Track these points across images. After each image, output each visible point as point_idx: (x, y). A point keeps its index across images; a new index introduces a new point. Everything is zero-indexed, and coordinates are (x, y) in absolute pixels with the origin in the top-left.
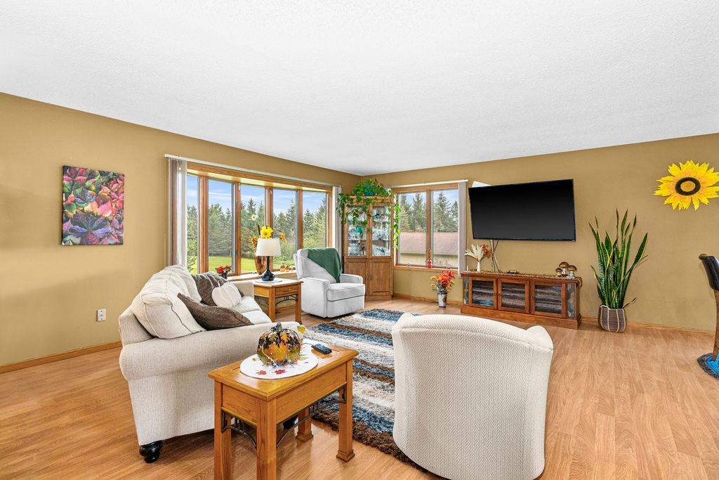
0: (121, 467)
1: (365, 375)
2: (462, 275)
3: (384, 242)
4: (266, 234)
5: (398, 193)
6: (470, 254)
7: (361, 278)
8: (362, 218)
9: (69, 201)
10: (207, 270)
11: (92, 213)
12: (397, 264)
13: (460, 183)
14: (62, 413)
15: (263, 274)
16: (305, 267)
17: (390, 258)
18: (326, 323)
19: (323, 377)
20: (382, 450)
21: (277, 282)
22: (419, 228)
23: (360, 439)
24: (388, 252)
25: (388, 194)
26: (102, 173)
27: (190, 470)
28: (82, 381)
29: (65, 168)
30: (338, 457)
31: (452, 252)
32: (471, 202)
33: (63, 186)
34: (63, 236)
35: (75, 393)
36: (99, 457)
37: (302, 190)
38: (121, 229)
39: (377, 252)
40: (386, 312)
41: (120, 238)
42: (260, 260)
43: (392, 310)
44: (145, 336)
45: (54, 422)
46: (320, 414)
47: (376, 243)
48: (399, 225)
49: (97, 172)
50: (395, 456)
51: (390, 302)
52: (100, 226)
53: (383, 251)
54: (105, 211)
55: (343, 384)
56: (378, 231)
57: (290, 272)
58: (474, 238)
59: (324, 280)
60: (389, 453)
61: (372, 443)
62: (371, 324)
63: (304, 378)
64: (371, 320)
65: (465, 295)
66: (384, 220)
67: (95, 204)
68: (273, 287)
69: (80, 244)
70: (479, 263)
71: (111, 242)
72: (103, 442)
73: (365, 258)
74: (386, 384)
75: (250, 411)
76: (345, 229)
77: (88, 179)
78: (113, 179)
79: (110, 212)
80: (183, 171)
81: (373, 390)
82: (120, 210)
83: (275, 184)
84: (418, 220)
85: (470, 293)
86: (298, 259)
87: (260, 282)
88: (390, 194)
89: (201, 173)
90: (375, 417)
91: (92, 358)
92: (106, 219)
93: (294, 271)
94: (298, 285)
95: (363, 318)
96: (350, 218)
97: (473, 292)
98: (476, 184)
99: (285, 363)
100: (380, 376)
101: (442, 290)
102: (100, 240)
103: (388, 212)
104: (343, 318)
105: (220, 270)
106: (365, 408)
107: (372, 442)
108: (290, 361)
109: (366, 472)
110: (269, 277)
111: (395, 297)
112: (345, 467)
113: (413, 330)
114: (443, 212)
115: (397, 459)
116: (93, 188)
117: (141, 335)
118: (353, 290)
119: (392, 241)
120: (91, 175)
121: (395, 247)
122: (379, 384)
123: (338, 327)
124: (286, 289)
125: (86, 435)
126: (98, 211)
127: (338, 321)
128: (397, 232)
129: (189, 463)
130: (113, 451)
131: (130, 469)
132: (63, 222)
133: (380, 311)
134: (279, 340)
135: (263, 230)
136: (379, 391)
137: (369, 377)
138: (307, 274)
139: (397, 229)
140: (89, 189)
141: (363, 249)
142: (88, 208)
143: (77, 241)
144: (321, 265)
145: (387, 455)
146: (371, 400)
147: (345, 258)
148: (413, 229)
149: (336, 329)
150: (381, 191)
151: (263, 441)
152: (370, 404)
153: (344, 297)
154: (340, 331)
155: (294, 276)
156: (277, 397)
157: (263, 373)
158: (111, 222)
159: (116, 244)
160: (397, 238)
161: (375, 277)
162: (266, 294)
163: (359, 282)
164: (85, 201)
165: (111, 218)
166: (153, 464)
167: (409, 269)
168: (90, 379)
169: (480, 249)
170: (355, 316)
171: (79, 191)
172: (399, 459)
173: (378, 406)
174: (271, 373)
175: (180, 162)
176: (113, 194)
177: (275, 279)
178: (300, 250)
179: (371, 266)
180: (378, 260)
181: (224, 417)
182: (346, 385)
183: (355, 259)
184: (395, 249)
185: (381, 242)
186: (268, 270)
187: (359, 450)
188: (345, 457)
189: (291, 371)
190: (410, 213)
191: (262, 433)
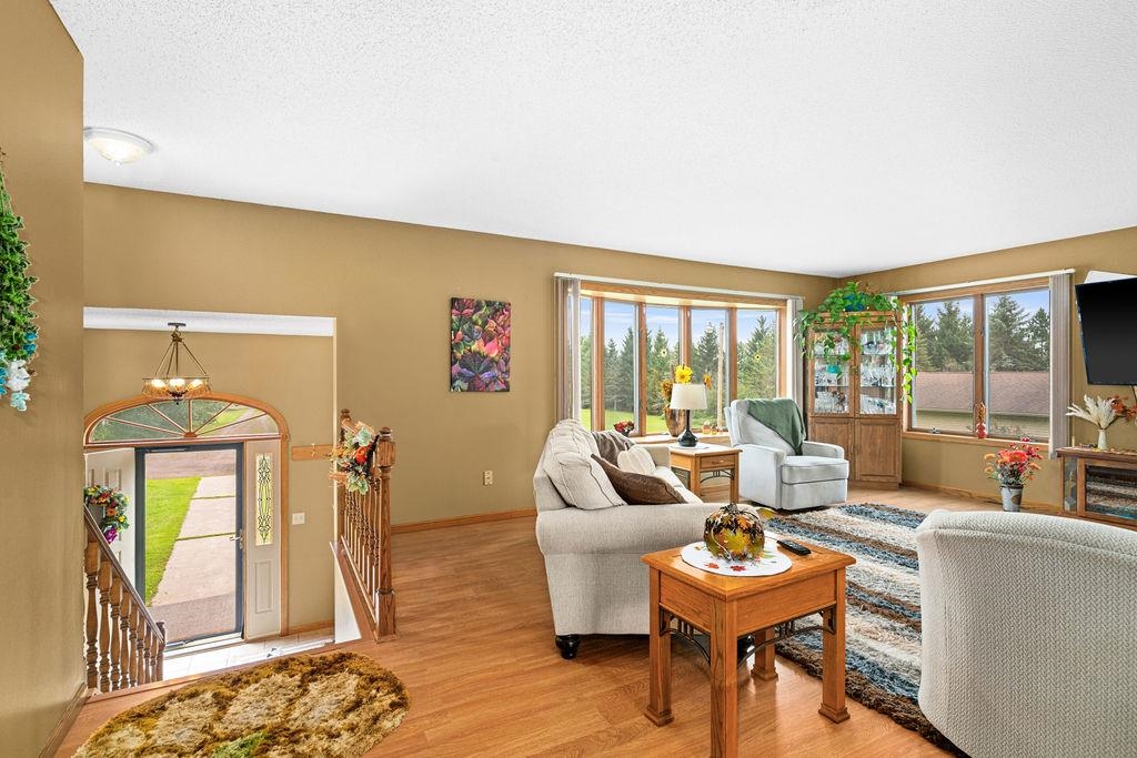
0: (536, 657)
1: (857, 605)
2: (1060, 455)
3: (883, 390)
4: (683, 377)
5: (911, 304)
6: (1080, 414)
7: (841, 450)
8: (842, 348)
9: (457, 340)
10: (603, 429)
11: (479, 353)
12: (910, 429)
13: (1054, 277)
14: (466, 585)
15: (680, 437)
16: (744, 429)
17: (896, 419)
18: (780, 517)
19: (801, 586)
20: (898, 720)
21: (701, 448)
22: (952, 363)
23: (857, 696)
24: (891, 408)
25: (891, 306)
26: (489, 304)
27: (614, 678)
28: (476, 553)
29: (453, 300)
30: (820, 712)
31: (1033, 411)
32: (1081, 312)
33: (452, 321)
34: (452, 381)
35: (474, 564)
36: (512, 640)
37: (736, 308)
38: (507, 372)
39: (869, 406)
40: (889, 510)
41: (506, 383)
42: (674, 416)
43: (902, 509)
44: (560, 504)
45: (460, 593)
46: (786, 647)
47: (867, 391)
48: (913, 359)
49: (484, 303)
50: (924, 736)
51: (897, 494)
52: (487, 369)
53: (881, 406)
54: (491, 350)
55: (831, 604)
56: (870, 372)
57: (718, 435)
58: (1090, 382)
59: (777, 450)
60: (913, 729)
61: (878, 707)
62: (861, 527)
63: (774, 581)
64: (862, 521)
65: (1068, 492)
66: (883, 353)
67: (482, 343)
68: (697, 456)
69: (468, 391)
70: (1102, 434)
71: (498, 389)
72: (511, 625)
73: (846, 417)
74: (897, 625)
75: (700, 612)
76: (809, 368)
77: (475, 312)
78: (499, 309)
79: (496, 352)
80: (575, 293)
81: (874, 629)
82: (506, 348)
83: (695, 302)
84: (950, 348)
85: (1080, 490)
86: (733, 415)
87: (676, 447)
88: (895, 305)
89: (596, 293)
90: (882, 671)
91: (481, 528)
92: (492, 360)
93: (725, 434)
94: (735, 454)
95: (846, 517)
96: (819, 349)
97: (1088, 491)
98: (1094, 277)
99: (743, 557)
100: (887, 612)
101: (1012, 480)
102: (487, 385)
103: (889, 337)
104: (810, 513)
105: (619, 428)
106: (861, 653)
107: (879, 705)
108: (750, 556)
109: (871, 745)
110: (690, 440)
111: (907, 485)
112: (835, 729)
113: (961, 533)
114: (1009, 332)
115: (928, 740)
116: (480, 322)
117: (557, 502)
118: (827, 468)
119: (899, 388)
120: (478, 307)
121: (905, 399)
122: (885, 622)
123: (802, 525)
124: (715, 460)
125: (493, 613)
126: (484, 350)
127: (802, 517)
128: (910, 371)
129: (614, 671)
130: (525, 636)
131: (547, 661)
132: (452, 364)
133: (877, 508)
134: (733, 525)
135: (679, 370)
136: (886, 633)
137: (864, 609)
138: (747, 438)
139: (910, 366)
140: (475, 323)
141: (842, 400)
142: (474, 347)
143: (465, 386)
144: (770, 426)
145: (909, 732)
146: (872, 644)
147: (809, 414)
148: (938, 365)
149: (798, 529)
150: (877, 301)
151: (720, 655)
152: (870, 649)
153: (810, 479)
154: (807, 533)
155: (726, 442)
156: (739, 599)
157: (716, 567)
158: (497, 363)
159: (503, 390)
160: (910, 383)
161: (867, 449)
162: (687, 466)
163: (835, 455)
164: (473, 339)
165: (497, 359)
166: (570, 661)
167: (936, 440)
168: (484, 552)
169: (1105, 406)
170: (830, 512)
171: (466, 327)
172: (931, 741)
173: (886, 656)
174: (724, 568)
175: (573, 281)
176: (499, 328)
177: (698, 444)
178: (734, 403)
179: (858, 430)
180: (871, 420)
181: (662, 616)
182: (835, 605)
183: (826, 418)
184: (905, 403)
185: (878, 389)
186: (688, 430)
187: (856, 711)
188: (834, 716)
189: (751, 569)
190: (931, 337)
191: (719, 643)
